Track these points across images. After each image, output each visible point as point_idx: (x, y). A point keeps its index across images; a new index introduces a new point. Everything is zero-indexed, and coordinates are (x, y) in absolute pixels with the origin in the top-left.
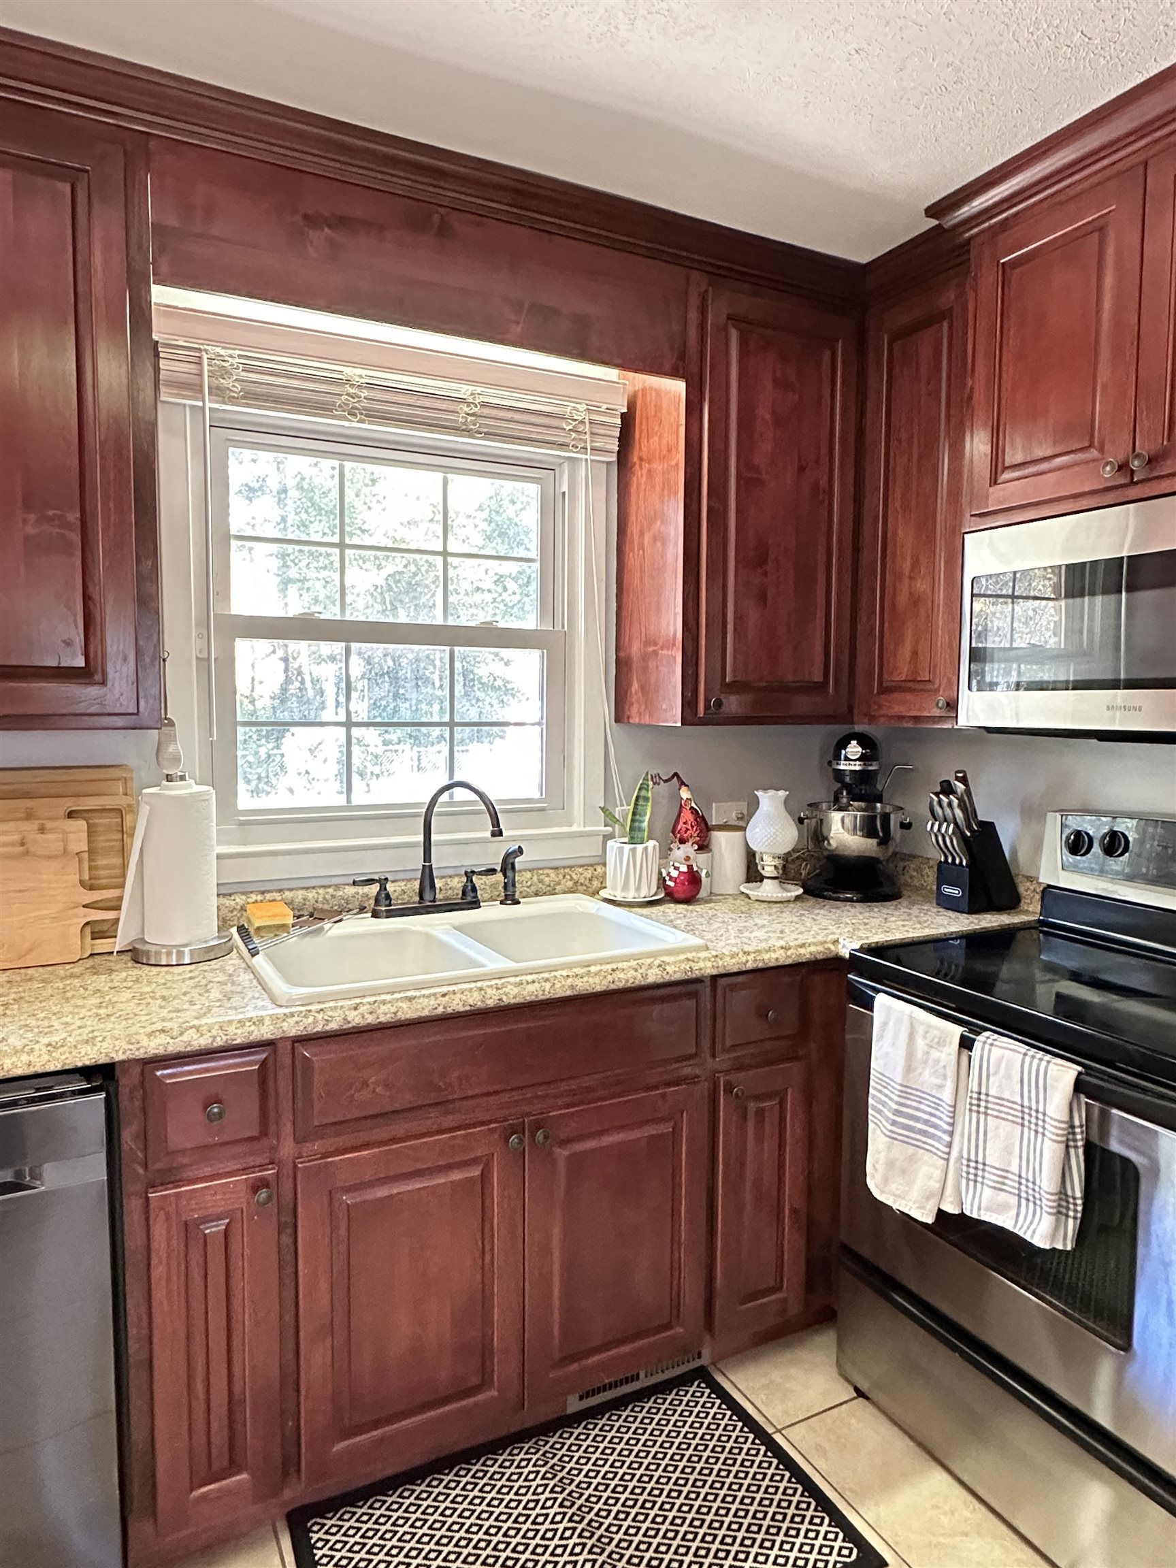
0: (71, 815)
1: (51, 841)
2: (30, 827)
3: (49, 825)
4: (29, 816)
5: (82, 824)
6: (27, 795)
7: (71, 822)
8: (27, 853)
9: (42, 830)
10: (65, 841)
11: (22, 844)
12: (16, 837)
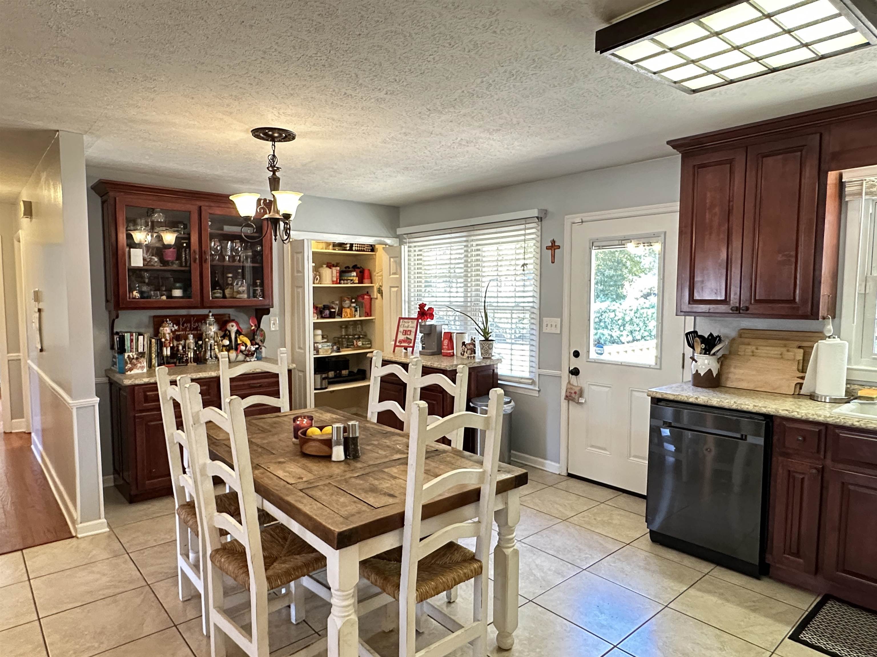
0: (800, 347)
1: (790, 355)
2: (784, 350)
3: (791, 349)
4: (785, 346)
5: (802, 351)
6: (787, 340)
7: (799, 350)
8: (782, 358)
9: (788, 351)
10: (795, 356)
11: (781, 355)
12: (780, 353)
